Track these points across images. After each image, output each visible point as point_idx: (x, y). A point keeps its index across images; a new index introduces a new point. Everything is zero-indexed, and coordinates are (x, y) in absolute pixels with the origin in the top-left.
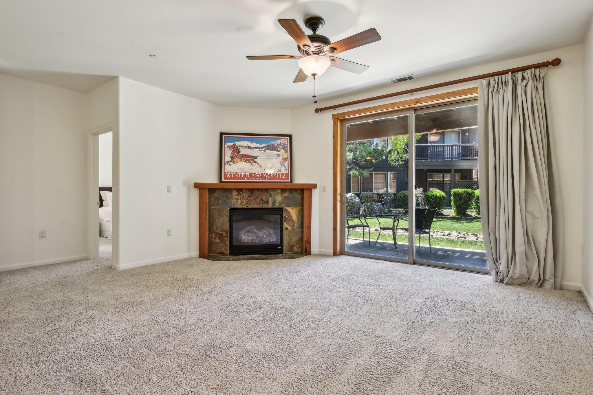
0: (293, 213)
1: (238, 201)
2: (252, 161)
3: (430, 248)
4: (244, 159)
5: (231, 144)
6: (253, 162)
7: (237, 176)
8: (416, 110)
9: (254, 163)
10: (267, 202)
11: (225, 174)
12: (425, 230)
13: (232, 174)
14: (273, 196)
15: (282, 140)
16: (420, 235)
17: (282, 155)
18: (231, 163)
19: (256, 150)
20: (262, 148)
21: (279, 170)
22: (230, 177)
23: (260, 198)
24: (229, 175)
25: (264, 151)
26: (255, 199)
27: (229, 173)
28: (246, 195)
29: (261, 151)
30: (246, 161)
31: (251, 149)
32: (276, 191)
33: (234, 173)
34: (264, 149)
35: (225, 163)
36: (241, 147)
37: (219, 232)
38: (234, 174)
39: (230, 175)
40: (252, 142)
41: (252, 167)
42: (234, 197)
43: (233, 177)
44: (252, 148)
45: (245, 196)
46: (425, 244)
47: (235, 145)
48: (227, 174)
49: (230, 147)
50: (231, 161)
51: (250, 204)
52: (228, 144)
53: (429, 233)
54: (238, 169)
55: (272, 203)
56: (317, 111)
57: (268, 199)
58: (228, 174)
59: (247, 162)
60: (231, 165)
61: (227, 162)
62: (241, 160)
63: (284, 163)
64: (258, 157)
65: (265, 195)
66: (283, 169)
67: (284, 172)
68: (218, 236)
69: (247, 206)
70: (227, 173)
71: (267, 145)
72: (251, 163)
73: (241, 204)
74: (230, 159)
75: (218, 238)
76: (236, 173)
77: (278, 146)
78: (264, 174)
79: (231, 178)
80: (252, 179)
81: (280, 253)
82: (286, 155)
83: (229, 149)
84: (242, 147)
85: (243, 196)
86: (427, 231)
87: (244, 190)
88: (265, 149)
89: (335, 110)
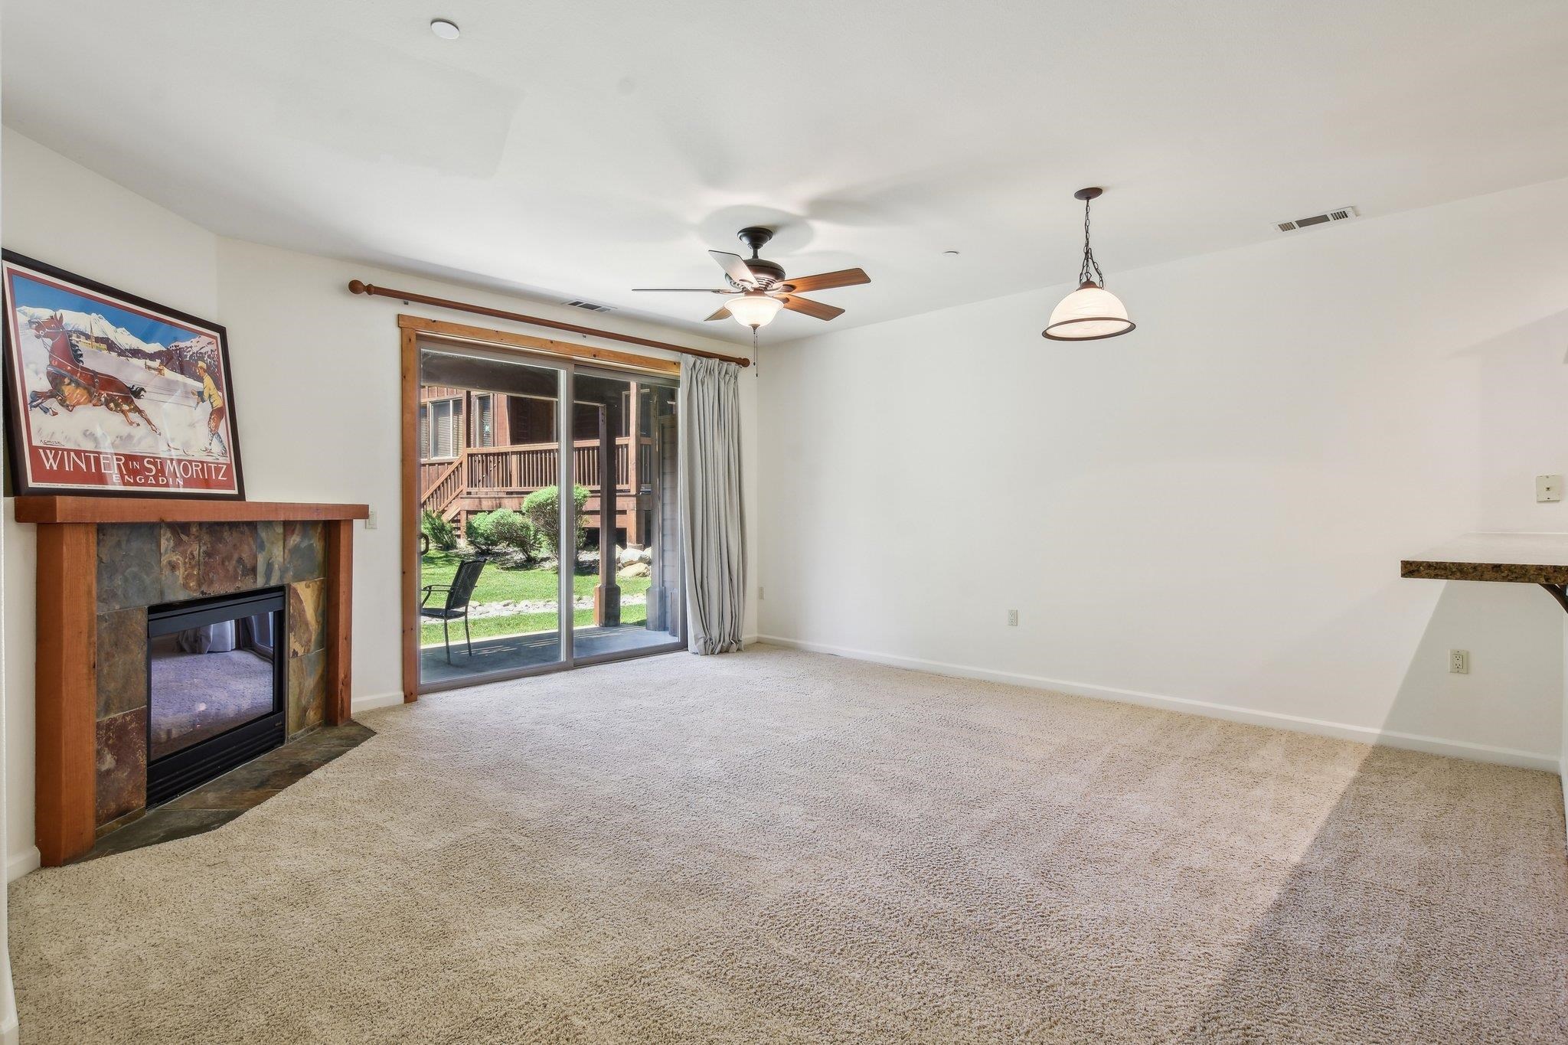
0: (306, 596)
1: (177, 573)
2: (126, 407)
3: (448, 647)
4: (100, 395)
5: (44, 314)
6: (130, 411)
7: (84, 466)
8: (578, 365)
9: (134, 417)
10: (253, 570)
11: (34, 450)
12: (455, 610)
13: (63, 454)
14: (267, 545)
15: (204, 340)
16: (445, 621)
17: (210, 396)
18: (53, 404)
19: (135, 361)
20: (152, 357)
21: (208, 452)
22: (55, 468)
23: (236, 556)
24: (51, 460)
25: (160, 371)
26: (223, 563)
27: (51, 449)
28: (200, 546)
29: (149, 368)
30: (107, 404)
31: (120, 355)
32: (274, 530)
33: (69, 451)
34: (158, 361)
35: (29, 400)
36: (83, 339)
37: (115, 719)
38: (72, 454)
39: (55, 458)
40: (116, 323)
41: (127, 430)
42: (164, 560)
43: (67, 469)
44: (122, 353)
45: (196, 553)
46: (458, 640)
47: (57, 322)
48: (41, 451)
49: (38, 326)
50: (51, 395)
51: (211, 583)
52: (30, 310)
53: (465, 614)
54: (85, 434)
55: (265, 574)
56: (355, 287)
57: (255, 558)
58: (48, 451)
59: (111, 409)
60: (55, 414)
61: (36, 395)
62: (90, 394)
63: (217, 427)
64: (145, 392)
65: (249, 545)
66: (216, 448)
67: (222, 460)
68: (110, 742)
69: (202, 593)
70: (44, 449)
71: (165, 349)
72: (123, 412)
73: (185, 586)
74: (45, 385)
75: (111, 748)
76: (78, 453)
77: (196, 361)
78: (169, 462)
79: (59, 475)
80: (135, 480)
81: (278, 743)
82: (219, 399)
83: (38, 337)
84: (88, 337)
85: (192, 554)
86: (462, 609)
87: (194, 530)
88: (161, 363)
89: (406, 304)
